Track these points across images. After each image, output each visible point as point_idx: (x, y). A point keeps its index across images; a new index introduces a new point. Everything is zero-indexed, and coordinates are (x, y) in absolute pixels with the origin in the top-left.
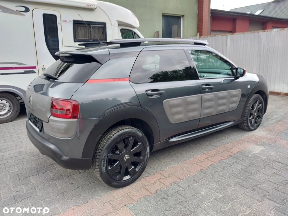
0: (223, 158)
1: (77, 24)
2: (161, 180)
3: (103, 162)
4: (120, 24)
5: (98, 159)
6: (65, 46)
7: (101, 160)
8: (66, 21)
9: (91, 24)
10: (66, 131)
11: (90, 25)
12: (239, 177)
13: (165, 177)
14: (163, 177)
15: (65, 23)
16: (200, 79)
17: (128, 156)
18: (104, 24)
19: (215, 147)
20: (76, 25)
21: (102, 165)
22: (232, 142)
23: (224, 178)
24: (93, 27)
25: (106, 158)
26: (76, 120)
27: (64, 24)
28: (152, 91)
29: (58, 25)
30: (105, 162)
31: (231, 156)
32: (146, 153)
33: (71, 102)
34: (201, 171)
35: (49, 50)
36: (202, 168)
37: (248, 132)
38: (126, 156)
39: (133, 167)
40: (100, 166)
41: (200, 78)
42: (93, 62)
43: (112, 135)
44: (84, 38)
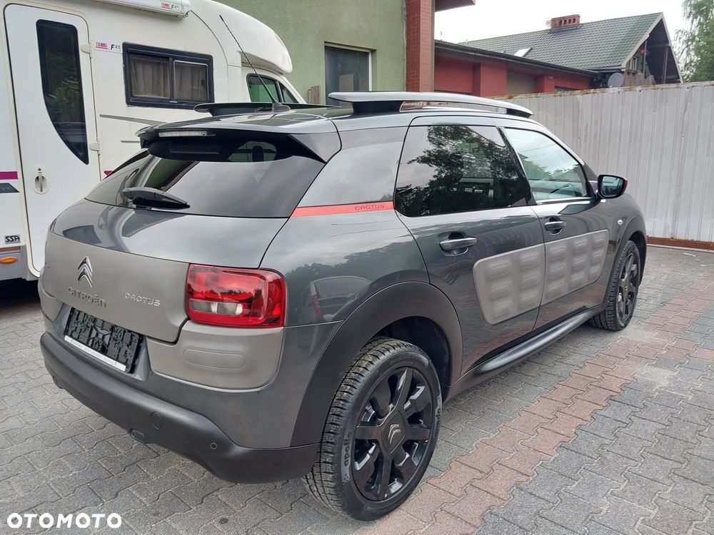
0: (598, 407)
1: (134, 55)
2: (477, 483)
3: (345, 453)
4: (247, 60)
5: (328, 442)
6: (101, 116)
7: (341, 448)
8: (103, 46)
9: (175, 58)
10: (247, 368)
11: (171, 59)
12: (666, 456)
13: (481, 472)
14: (478, 475)
15: (101, 52)
16: (536, 205)
17: (398, 426)
18: (208, 60)
19: (559, 377)
20: (133, 57)
21: (343, 460)
22: (591, 362)
23: (633, 463)
24: (178, 65)
25: (351, 438)
26: (279, 330)
27: (97, 53)
28: (451, 238)
29: (81, 54)
30: (349, 452)
31: (611, 398)
32: (436, 414)
33: (262, 277)
34: (562, 446)
35: (57, 127)
36: (561, 438)
37: (613, 334)
38: (392, 427)
39: (408, 456)
40: (336, 464)
41: (537, 202)
42: (294, 158)
43: (361, 369)
44: (153, 93)
